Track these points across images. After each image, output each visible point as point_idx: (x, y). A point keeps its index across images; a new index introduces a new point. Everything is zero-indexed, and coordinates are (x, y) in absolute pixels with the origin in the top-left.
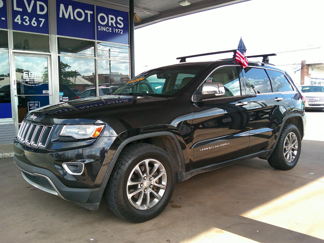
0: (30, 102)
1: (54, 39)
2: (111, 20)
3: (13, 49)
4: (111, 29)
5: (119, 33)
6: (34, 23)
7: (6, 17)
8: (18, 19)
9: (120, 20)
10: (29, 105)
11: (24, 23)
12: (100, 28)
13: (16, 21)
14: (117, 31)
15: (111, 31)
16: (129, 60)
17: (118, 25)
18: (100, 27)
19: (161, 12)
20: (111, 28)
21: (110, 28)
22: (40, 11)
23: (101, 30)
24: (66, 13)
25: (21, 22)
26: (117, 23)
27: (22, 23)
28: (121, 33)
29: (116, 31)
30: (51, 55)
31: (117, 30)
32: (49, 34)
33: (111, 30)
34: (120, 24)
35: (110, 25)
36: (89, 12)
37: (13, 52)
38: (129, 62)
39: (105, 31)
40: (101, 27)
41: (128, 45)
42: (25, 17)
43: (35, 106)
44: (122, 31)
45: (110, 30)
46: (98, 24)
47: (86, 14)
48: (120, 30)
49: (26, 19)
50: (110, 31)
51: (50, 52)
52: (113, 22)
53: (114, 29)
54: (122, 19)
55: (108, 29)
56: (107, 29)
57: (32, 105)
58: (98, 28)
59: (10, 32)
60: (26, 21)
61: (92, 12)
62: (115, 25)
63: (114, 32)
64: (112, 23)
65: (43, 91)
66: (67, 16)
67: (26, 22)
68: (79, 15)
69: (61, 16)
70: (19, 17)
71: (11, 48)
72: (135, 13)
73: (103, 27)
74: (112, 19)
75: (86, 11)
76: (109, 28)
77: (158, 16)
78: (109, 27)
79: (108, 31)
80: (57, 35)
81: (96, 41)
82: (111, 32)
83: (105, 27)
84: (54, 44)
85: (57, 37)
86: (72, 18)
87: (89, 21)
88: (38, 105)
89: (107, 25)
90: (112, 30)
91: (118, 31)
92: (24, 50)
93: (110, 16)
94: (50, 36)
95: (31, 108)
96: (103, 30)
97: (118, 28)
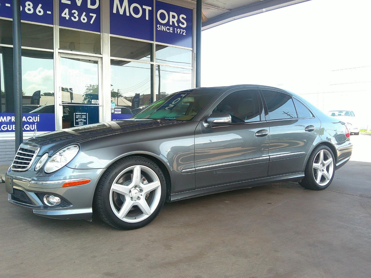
0: (76, 113)
1: (106, 38)
2: (172, 18)
3: (59, 49)
4: (172, 29)
5: (181, 33)
6: (84, 19)
7: (52, 11)
8: (66, 14)
9: (183, 18)
10: (75, 117)
11: (72, 18)
12: (160, 27)
13: (63, 15)
14: (179, 32)
15: (172, 31)
16: (192, 67)
17: (180, 24)
18: (159, 26)
19: (231, 10)
20: (172, 28)
21: (171, 28)
22: (91, 5)
23: (161, 30)
24: (121, 8)
25: (69, 16)
26: (179, 21)
27: (70, 18)
28: (184, 34)
29: (177, 32)
30: (102, 57)
31: (179, 30)
32: (100, 32)
33: (172, 30)
34: (183, 24)
35: (171, 23)
36: (148, 8)
37: (59, 52)
38: (192, 70)
39: (165, 30)
40: (161, 26)
41: (191, 49)
42: (73, 11)
43: (82, 118)
45: (171, 30)
46: (158, 22)
47: (144, 10)
48: (182, 30)
49: (75, 13)
51: (102, 54)
52: (175, 20)
53: (176, 29)
54: (185, 17)
56: (168, 28)
57: (79, 117)
58: (157, 27)
59: (57, 28)
60: (74, 15)
61: (150, 8)
62: (176, 25)
63: (176, 33)
64: (173, 22)
65: (93, 100)
66: (121, 12)
67: (75, 18)
68: (136, 11)
69: (115, 11)
70: (67, 10)
71: (57, 48)
74: (174, 17)
75: (144, 7)
76: (169, 28)
77: (228, 14)
78: (170, 26)
79: (169, 31)
80: (110, 34)
81: (155, 43)
82: (172, 32)
83: (165, 27)
84: (105, 45)
85: (110, 37)
86: (128, 14)
87: (147, 18)
88: (85, 117)
89: (167, 24)
90: (174, 30)
91: (181, 31)
92: (71, 51)
93: (171, 14)
94: (101, 35)
95: (78, 121)
96: (163, 30)
97: (181, 28)
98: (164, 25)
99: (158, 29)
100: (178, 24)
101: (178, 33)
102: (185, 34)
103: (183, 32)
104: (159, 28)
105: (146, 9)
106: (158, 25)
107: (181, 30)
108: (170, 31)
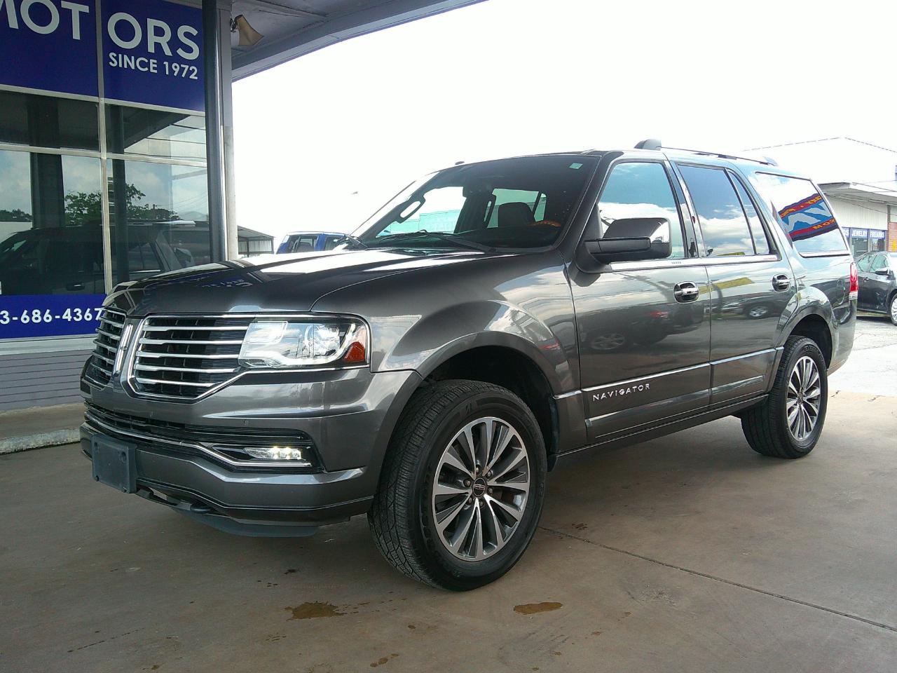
2: (155, 35)
4: (154, 63)
5: (183, 76)
9: (187, 35)
12: (117, 58)
14: (177, 71)
15: (154, 68)
17: (180, 52)
18: (115, 55)
19: (325, 15)
20: (155, 61)
21: (152, 61)
23: (120, 66)
26: (175, 43)
28: (192, 77)
29: (171, 71)
31: (176, 67)
33: (156, 66)
34: (189, 50)
35: (151, 49)
36: (77, 9)
39: (133, 68)
40: (120, 55)
44: (194, 70)
45: (152, 66)
46: (110, 46)
47: (66, 15)
48: (187, 67)
50: (152, 70)
52: (164, 41)
53: (166, 63)
54: (195, 32)
55: (142, 64)
58: (107, 60)
61: (86, 9)
62: (168, 52)
63: (167, 73)
64: (158, 46)
68: (40, 14)
72: (241, 15)
73: (125, 56)
74: (159, 32)
75: (65, 5)
76: (147, 61)
77: (321, 26)
78: (150, 56)
79: (146, 69)
81: (103, 101)
82: (156, 71)
83: (133, 58)
86: (14, 24)
87: (76, 35)
89: (141, 50)
90: (161, 67)
91: (182, 70)
93: (152, 23)
96: (126, 67)
97: (181, 61)
98: (129, 53)
99: (111, 63)
100: (173, 49)
101: (175, 74)
102: (196, 78)
103: (190, 72)
104: (113, 63)
105: (71, 10)
106: (111, 55)
107: (182, 66)
108: (149, 68)
